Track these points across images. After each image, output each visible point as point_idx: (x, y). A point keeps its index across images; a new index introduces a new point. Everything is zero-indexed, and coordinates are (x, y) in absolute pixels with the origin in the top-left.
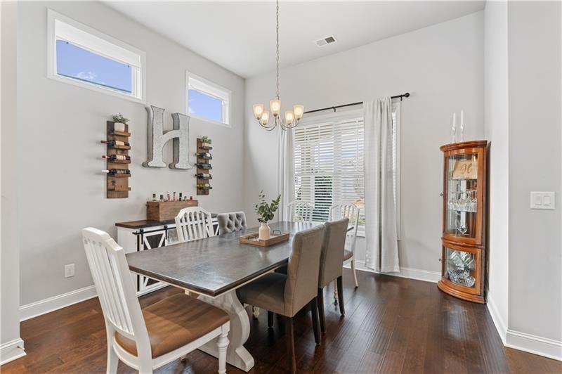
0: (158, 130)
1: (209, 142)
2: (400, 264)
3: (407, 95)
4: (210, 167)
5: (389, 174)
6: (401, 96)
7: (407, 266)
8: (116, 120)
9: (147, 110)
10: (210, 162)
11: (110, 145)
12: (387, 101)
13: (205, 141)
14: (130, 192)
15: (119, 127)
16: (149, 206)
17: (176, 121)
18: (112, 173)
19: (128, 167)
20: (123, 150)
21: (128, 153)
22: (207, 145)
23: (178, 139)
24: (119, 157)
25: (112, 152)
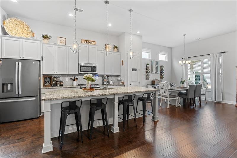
0: (154, 65)
1: (163, 66)
2: (222, 99)
3: (225, 52)
4: (164, 73)
5: (219, 74)
6: (223, 53)
7: (225, 100)
8: (148, 64)
9: (152, 61)
10: (163, 71)
11: (147, 69)
12: (218, 54)
13: (162, 66)
14: (149, 79)
15: (148, 66)
16: (152, 81)
17: (157, 63)
18: (147, 75)
19: (149, 73)
20: (148, 70)
21: (149, 71)
22: (163, 67)
23: (157, 67)
24: (148, 72)
25: (147, 71)
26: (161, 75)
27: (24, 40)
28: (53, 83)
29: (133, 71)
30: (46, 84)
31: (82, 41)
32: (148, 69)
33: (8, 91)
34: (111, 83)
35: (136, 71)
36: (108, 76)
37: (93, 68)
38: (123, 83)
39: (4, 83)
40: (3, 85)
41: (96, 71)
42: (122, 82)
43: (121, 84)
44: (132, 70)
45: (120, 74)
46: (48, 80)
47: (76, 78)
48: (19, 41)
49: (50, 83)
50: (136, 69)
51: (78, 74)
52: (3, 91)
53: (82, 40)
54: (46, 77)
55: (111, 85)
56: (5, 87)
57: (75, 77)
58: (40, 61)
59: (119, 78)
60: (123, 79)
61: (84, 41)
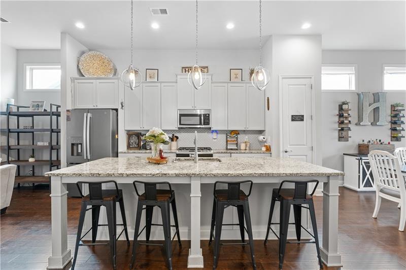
0: (366, 104)
1: (402, 106)
4: (403, 122)
8: (344, 103)
9: (359, 95)
10: (402, 119)
11: (341, 116)
13: (397, 105)
14: (349, 139)
15: (345, 107)
16: (360, 146)
17: (377, 97)
18: (342, 129)
19: (350, 126)
20: (346, 118)
21: (350, 119)
22: (400, 108)
23: (378, 108)
24: (346, 122)
25: (342, 119)
26: (394, 130)
27: (98, 81)
28: (142, 144)
29: (292, 120)
30: (131, 146)
31: (184, 70)
32: (345, 115)
33: (78, 154)
34: (243, 146)
35: (302, 120)
36: (237, 133)
37: (202, 118)
38: (268, 149)
39: (74, 142)
40: (73, 145)
41: (208, 124)
42: (265, 146)
43: (264, 149)
44: (290, 117)
45: (263, 129)
46: (134, 139)
47: (176, 137)
48: (92, 83)
49: (138, 144)
50: (303, 116)
51: (177, 129)
52: (72, 154)
53: (183, 68)
54: (132, 135)
55: (243, 151)
56: (75, 147)
57: (173, 135)
58: (117, 110)
59: (261, 138)
60: (269, 140)
61: (187, 70)
